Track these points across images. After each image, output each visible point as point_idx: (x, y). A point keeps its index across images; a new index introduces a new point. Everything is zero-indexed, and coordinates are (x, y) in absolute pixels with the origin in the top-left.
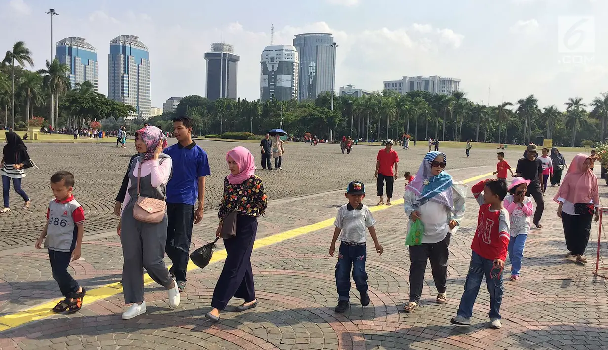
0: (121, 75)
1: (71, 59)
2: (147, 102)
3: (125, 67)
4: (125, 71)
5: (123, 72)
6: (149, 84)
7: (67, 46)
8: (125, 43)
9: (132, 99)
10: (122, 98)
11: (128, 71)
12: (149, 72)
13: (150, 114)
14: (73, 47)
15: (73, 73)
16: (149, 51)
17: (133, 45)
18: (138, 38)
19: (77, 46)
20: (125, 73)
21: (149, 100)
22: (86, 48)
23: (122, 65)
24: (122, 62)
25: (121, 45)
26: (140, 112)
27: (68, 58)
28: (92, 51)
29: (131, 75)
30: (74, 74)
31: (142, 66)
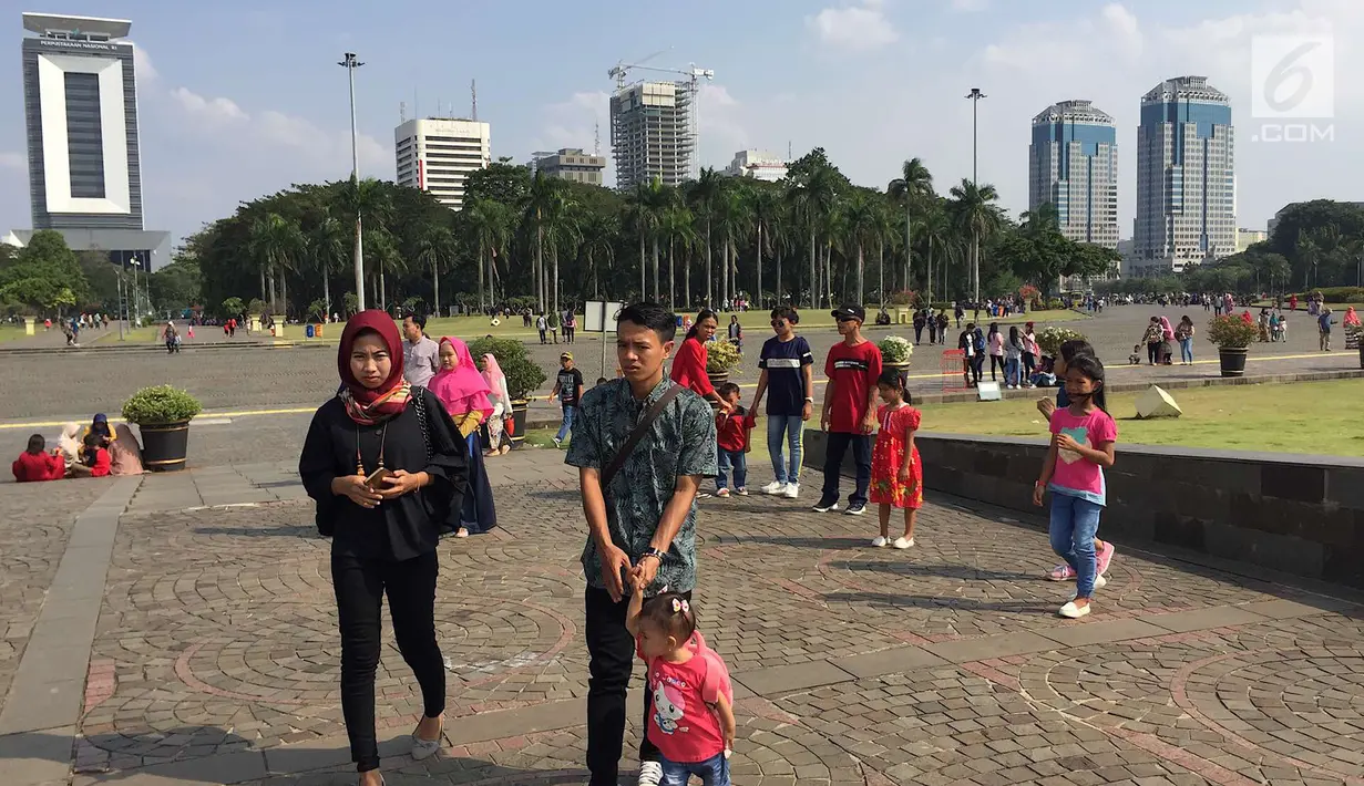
0: (1165, 169)
1: (1061, 148)
2: (1226, 223)
3: (1174, 151)
4: (1174, 158)
5: (1170, 162)
6: (1231, 181)
7: (1053, 122)
8: (1174, 96)
9: (1190, 219)
10: (1168, 219)
11: (1182, 157)
12: (1231, 154)
13: (1233, 250)
14: (1066, 122)
15: (1064, 178)
16: (1231, 104)
17: (1193, 97)
18: (1205, 79)
19: (1072, 118)
20: (1175, 163)
21: (1231, 216)
22: (1092, 119)
23: (1168, 147)
24: (1168, 139)
25: (1166, 101)
26: (1210, 247)
27: (1054, 146)
28: (1106, 124)
29: (1188, 165)
30: (1068, 179)
31: (1215, 141)
